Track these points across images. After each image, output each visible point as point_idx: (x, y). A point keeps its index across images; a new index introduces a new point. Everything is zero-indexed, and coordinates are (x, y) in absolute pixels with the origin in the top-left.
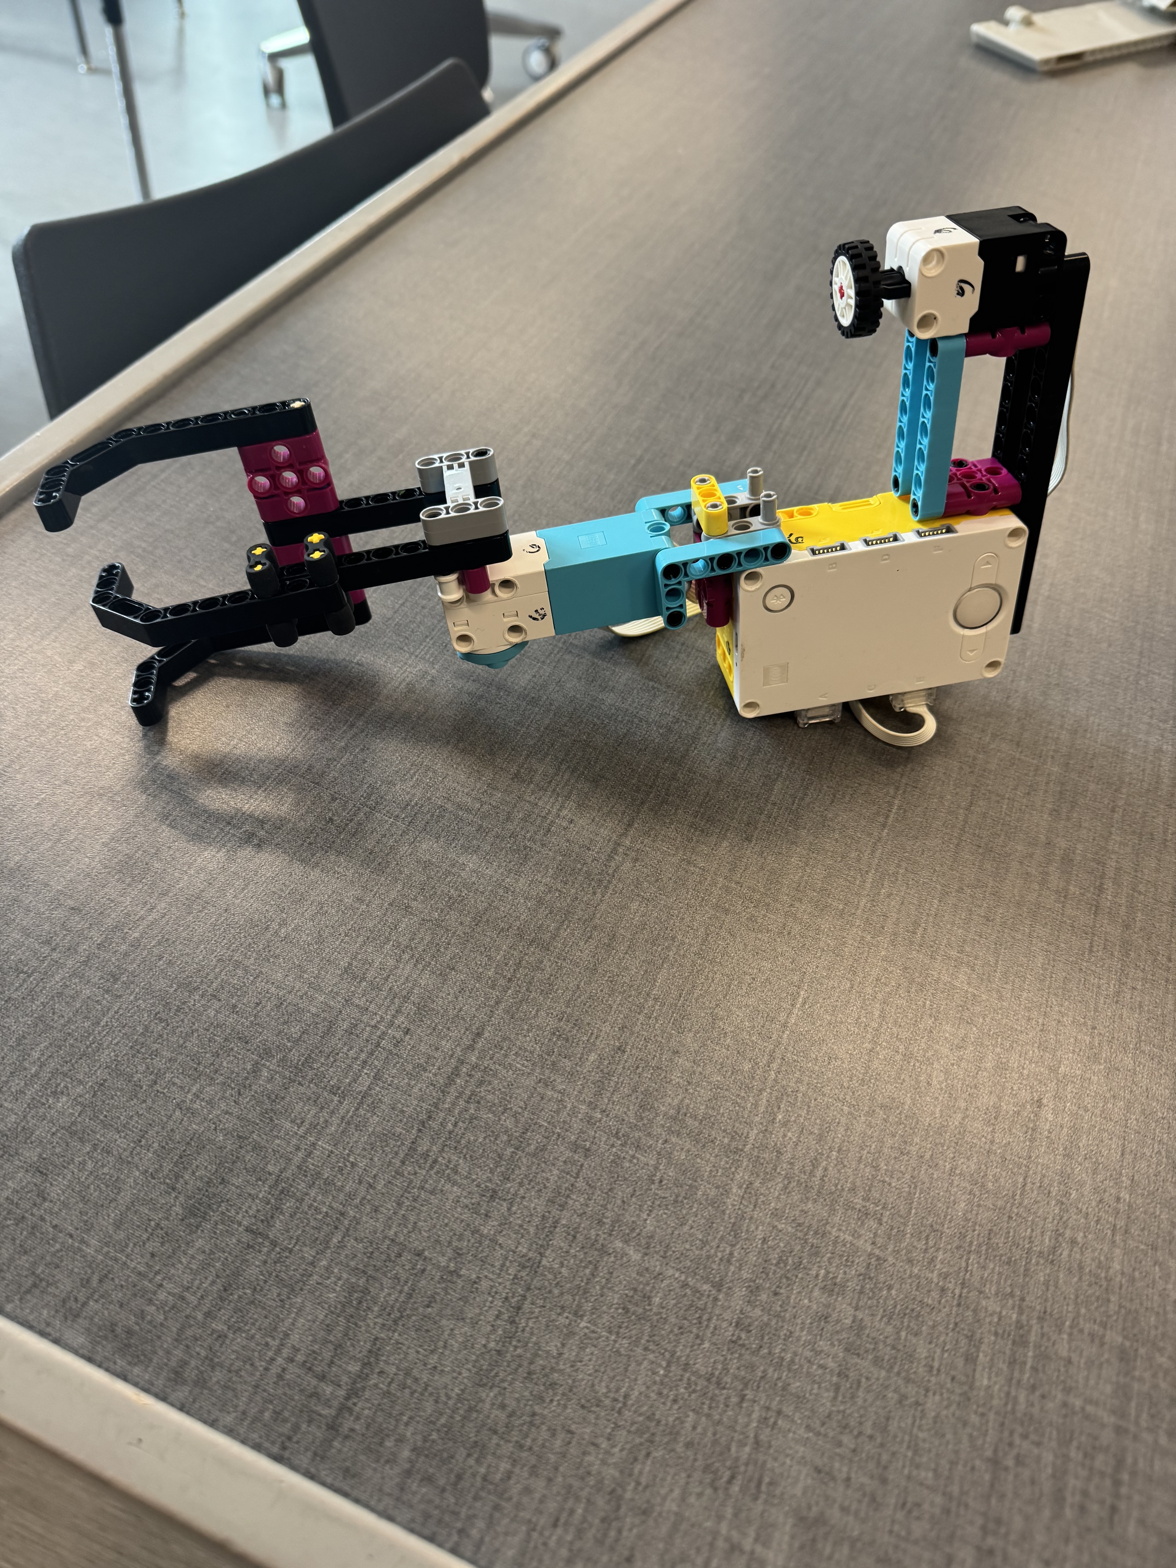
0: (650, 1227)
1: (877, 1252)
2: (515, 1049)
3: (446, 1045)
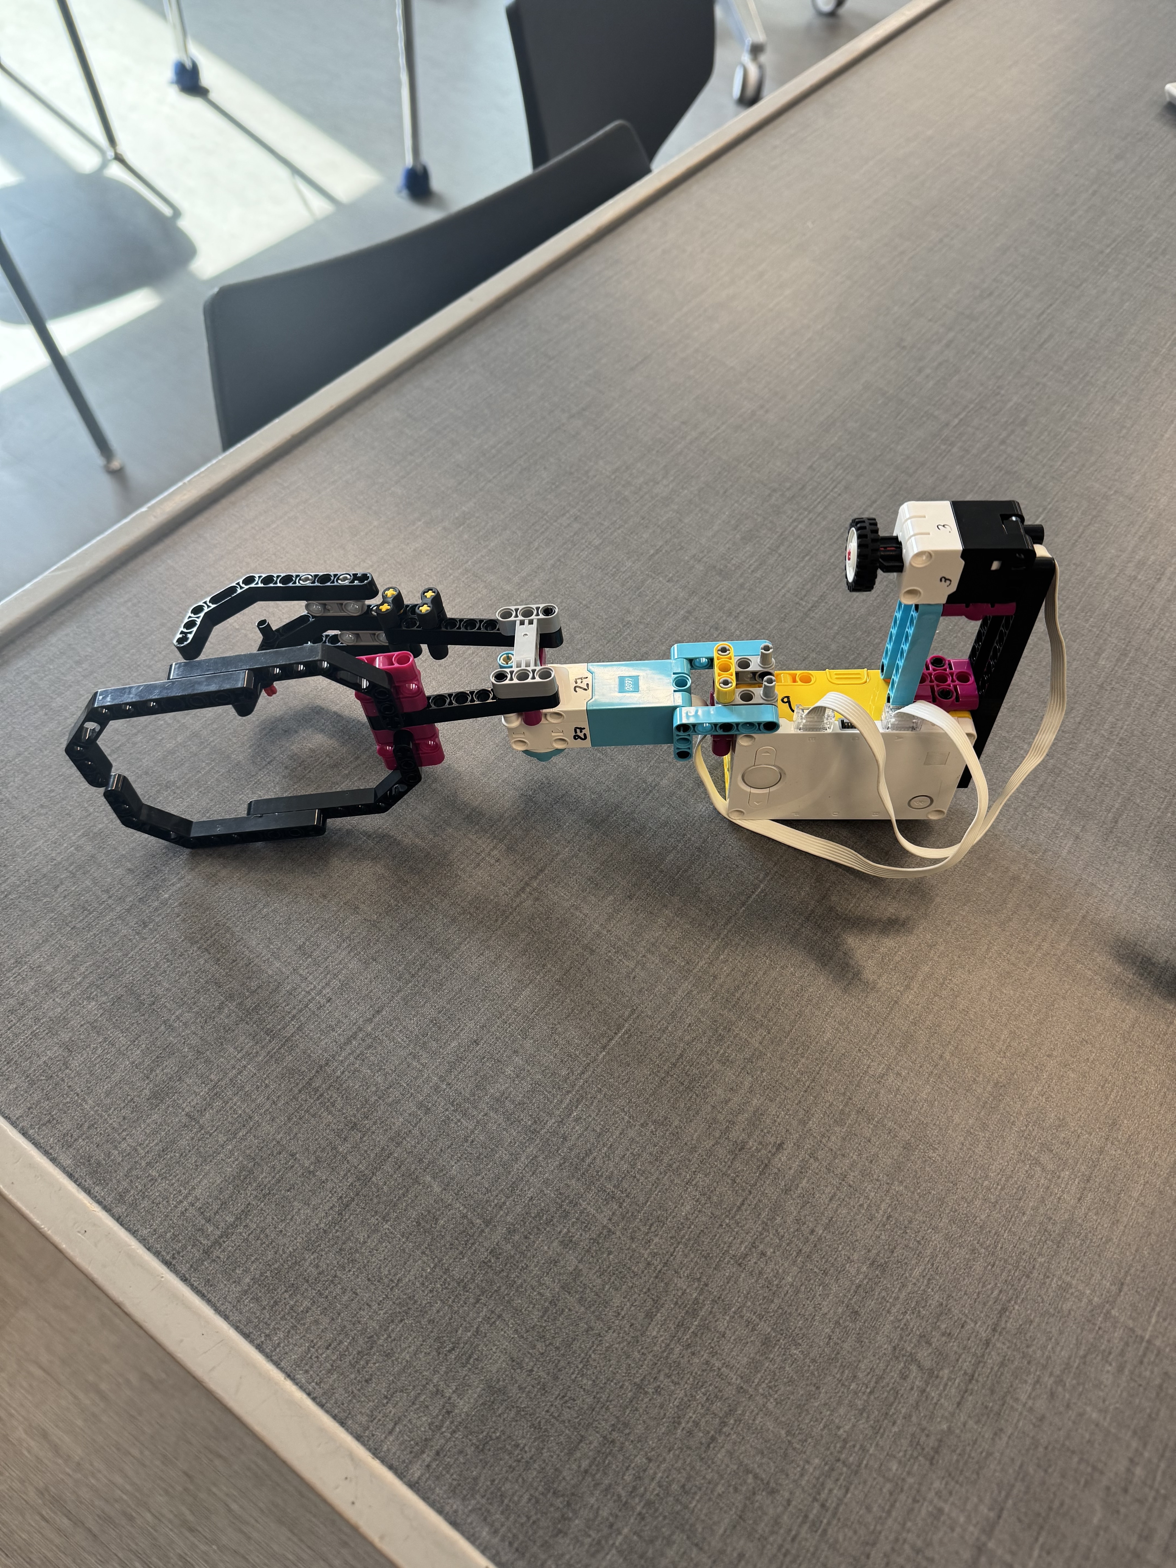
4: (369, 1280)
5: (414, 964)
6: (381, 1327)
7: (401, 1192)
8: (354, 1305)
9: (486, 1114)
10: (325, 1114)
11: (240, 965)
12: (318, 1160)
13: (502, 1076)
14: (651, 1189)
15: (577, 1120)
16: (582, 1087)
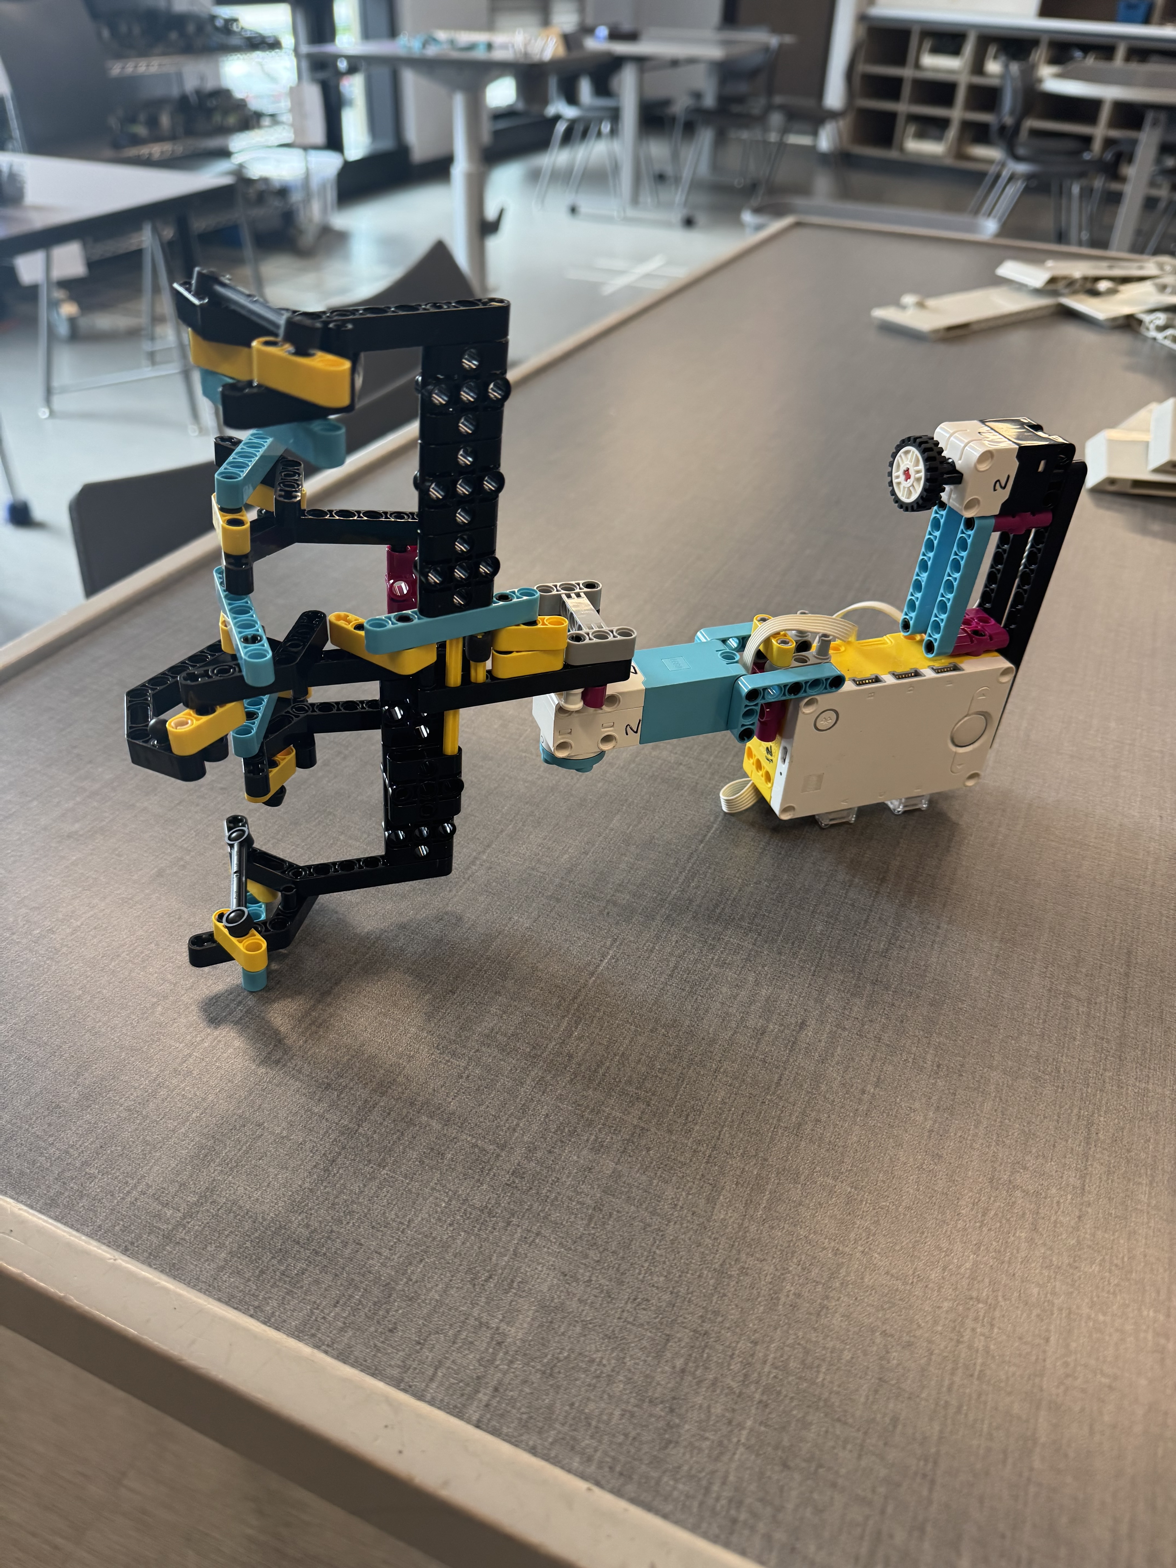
4: (373, 1227)
6: (397, 1271)
7: (395, 1137)
8: (359, 1256)
9: (478, 1050)
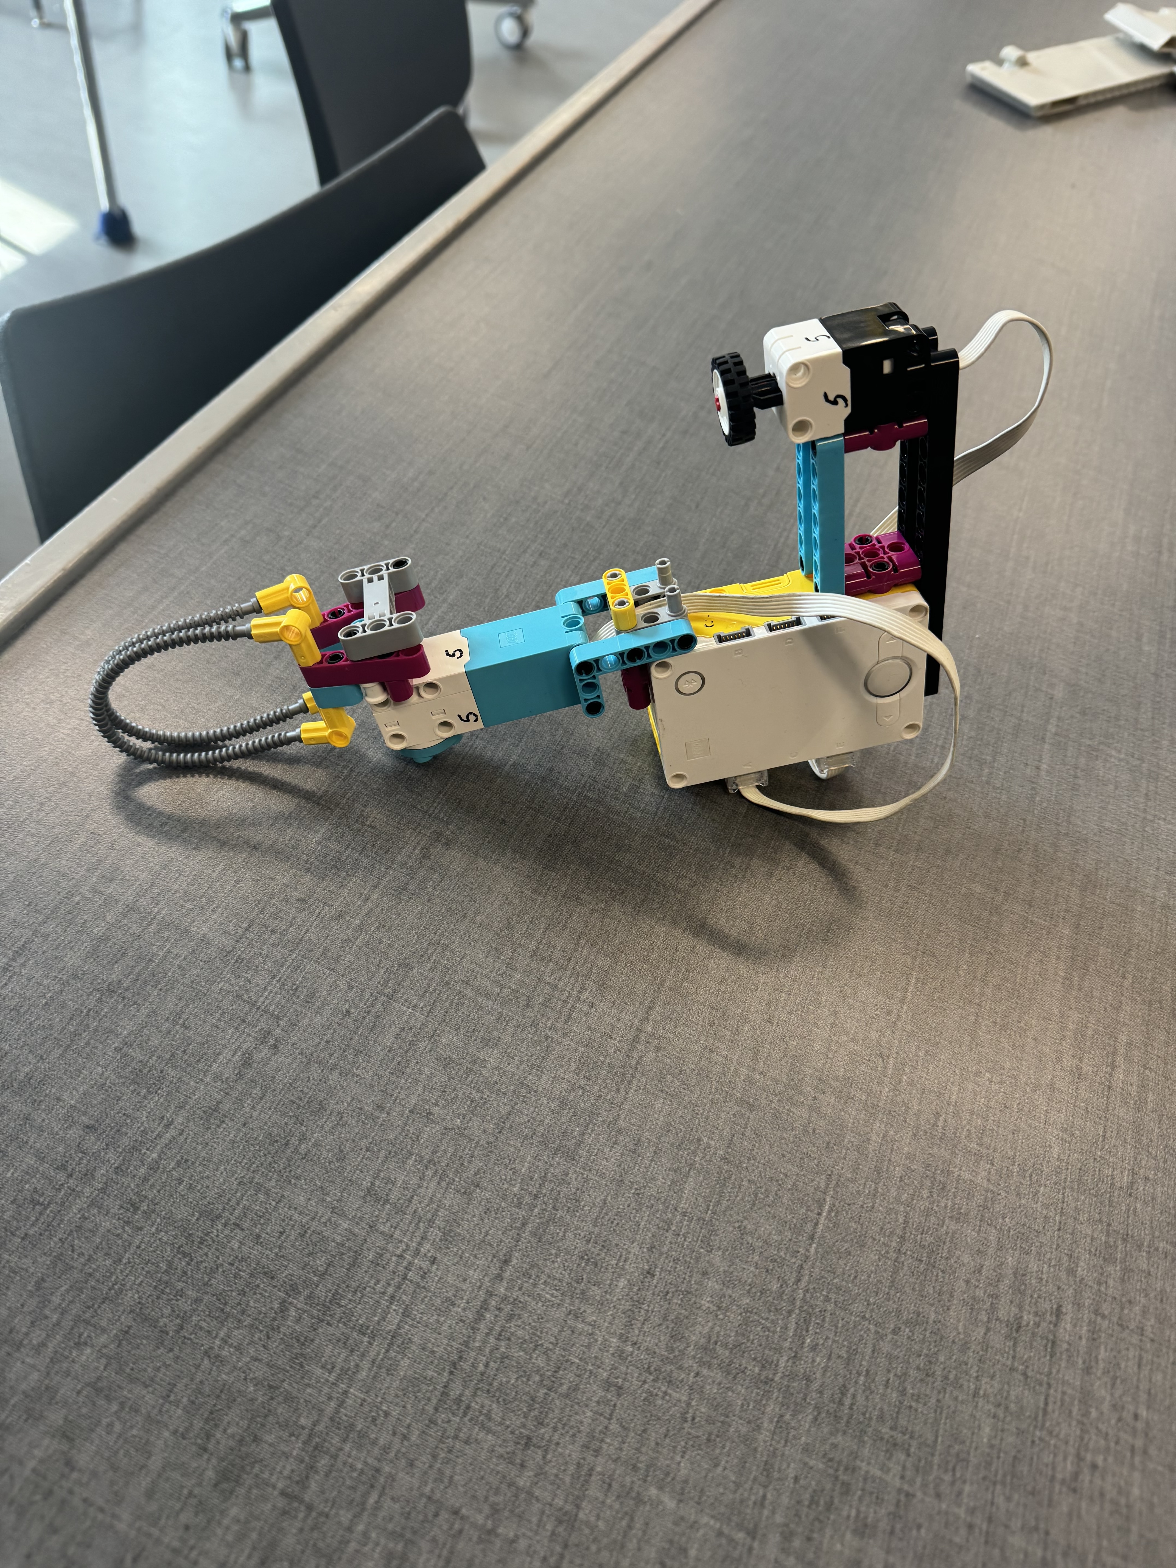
0: (684, 1471)
1: (906, 1487)
2: (544, 1277)
3: (474, 1275)
5: (532, 1178)
10: (482, 1435)
11: (293, 1238)
12: (495, 1510)
13: (700, 1313)
14: (936, 1419)
15: (814, 1348)
16: (804, 1300)
